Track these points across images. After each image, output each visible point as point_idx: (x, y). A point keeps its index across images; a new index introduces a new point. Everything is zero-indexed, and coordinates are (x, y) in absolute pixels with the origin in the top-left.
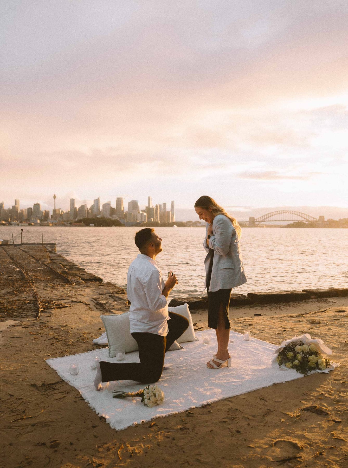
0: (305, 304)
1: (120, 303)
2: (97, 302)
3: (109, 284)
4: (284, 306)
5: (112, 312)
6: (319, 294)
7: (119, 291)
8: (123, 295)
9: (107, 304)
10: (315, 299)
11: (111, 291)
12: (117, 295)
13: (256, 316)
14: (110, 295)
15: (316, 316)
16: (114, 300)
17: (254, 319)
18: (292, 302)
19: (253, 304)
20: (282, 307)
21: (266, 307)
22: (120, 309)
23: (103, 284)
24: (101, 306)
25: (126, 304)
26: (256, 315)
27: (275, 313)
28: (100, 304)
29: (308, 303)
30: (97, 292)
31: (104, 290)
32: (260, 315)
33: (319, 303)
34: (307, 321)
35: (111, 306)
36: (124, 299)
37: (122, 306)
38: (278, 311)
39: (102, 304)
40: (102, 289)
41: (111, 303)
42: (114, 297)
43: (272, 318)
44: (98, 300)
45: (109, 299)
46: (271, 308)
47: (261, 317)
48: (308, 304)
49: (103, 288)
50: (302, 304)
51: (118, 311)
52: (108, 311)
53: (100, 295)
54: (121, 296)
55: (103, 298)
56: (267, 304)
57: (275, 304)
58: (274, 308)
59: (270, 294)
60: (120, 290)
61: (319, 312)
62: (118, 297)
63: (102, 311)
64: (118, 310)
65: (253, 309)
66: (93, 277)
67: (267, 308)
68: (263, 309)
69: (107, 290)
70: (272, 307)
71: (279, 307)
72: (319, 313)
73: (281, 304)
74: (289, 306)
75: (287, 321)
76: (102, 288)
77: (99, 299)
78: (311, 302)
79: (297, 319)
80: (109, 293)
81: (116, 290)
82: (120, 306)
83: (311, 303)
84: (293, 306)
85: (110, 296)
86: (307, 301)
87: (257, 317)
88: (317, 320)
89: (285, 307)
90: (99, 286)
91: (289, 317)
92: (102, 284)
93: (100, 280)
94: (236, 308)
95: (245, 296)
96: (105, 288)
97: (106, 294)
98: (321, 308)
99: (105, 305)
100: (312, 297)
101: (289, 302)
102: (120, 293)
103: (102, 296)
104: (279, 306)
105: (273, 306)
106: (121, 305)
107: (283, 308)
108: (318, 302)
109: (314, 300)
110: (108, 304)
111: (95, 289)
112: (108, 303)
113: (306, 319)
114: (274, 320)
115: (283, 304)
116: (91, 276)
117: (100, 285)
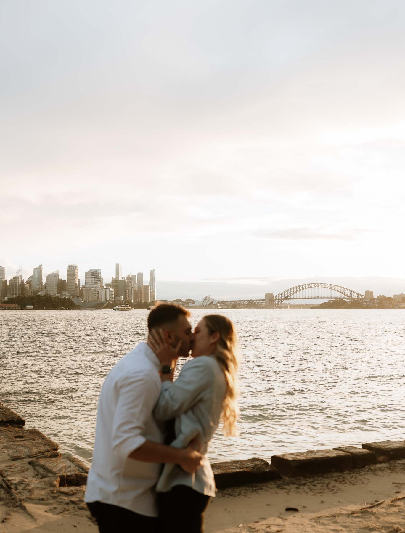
0: (370, 476)
1: (45, 482)
2: (3, 480)
3: (34, 433)
4: (336, 481)
5: (24, 508)
6: (392, 453)
7: (48, 451)
8: (54, 459)
9: (19, 487)
10: (384, 462)
11: (35, 450)
12: (42, 462)
13: (289, 513)
14: (30, 460)
15: (396, 513)
16: (36, 473)
17: (286, 523)
18: (348, 472)
19: (281, 478)
20: (333, 483)
21: (304, 484)
22: (43, 499)
23: (23, 432)
24: (8, 492)
25: (54, 486)
26: (289, 509)
27: (322, 502)
28: (7, 484)
29: (374, 472)
30: (8, 455)
31: (21, 448)
32: (296, 510)
33: (395, 474)
34: (382, 527)
35: (25, 492)
36: (55, 470)
37: (45, 491)
38: (328, 497)
39: (9, 488)
40: (19, 445)
41: (28, 485)
42: (37, 465)
43: (317, 520)
44: (5, 474)
45: (27, 470)
46: (314, 488)
47: (298, 515)
48: (375, 474)
49: (21, 443)
50: (365, 476)
51: (36, 504)
52: (17, 506)
53: (14, 460)
54: (49, 464)
55: (16, 470)
56: (305, 477)
57: (320, 478)
58: (319, 486)
59: (309, 457)
60: (49, 449)
61: (399, 499)
62: (43, 467)
63: (6, 505)
64: (37, 502)
65: (283, 491)
66: (9, 415)
67: (306, 488)
68: (298, 490)
69: (27, 447)
70: (314, 485)
71: (327, 485)
72: (398, 503)
73: (329, 476)
74: (343, 482)
75: (345, 527)
76: (19, 443)
77: (9, 473)
78: (380, 469)
79: (365, 523)
80: (30, 457)
81: (43, 449)
82: (43, 492)
83: (380, 473)
84: (351, 483)
85: (30, 463)
86: (372, 468)
87: (293, 518)
88: (398, 523)
89: (337, 484)
90: (16, 437)
91: (348, 515)
92: (21, 434)
93: (21, 423)
94: (253, 491)
95: (266, 463)
96: (27, 443)
97: (23, 458)
98: (399, 487)
99: (16, 489)
100: (381, 458)
101: (342, 471)
102: (49, 454)
103: (17, 463)
104: (327, 481)
105: (316, 482)
106: (44, 489)
107: (334, 487)
108: (392, 469)
109: (383, 465)
110: (23, 486)
111: (6, 447)
112: (21, 483)
113: (380, 520)
114: (323, 524)
115: (333, 476)
116: (6, 415)
117: (17, 435)
